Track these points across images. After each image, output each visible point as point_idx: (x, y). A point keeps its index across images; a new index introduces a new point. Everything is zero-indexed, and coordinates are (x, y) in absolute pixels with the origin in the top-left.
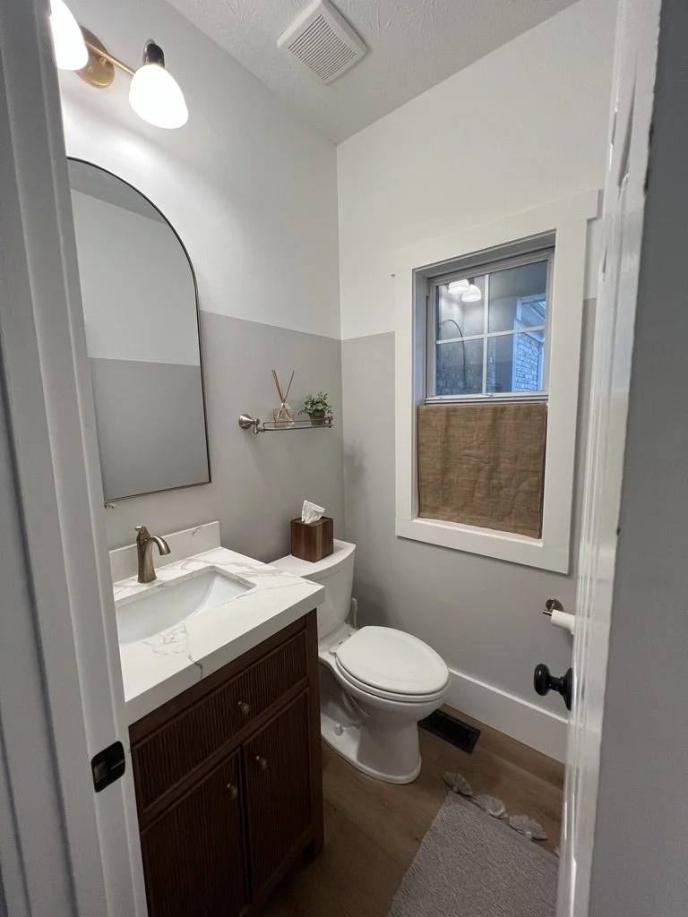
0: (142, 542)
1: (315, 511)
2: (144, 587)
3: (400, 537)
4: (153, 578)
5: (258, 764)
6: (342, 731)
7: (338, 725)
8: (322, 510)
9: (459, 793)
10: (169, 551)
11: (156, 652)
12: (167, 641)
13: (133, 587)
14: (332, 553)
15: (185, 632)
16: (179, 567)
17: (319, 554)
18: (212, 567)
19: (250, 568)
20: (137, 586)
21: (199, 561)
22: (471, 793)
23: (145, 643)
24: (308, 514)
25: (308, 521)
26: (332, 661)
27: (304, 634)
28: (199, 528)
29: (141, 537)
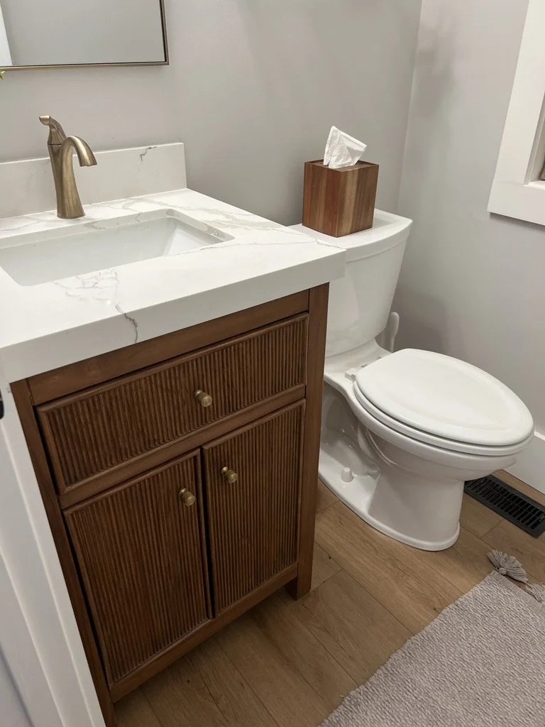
1: (349, 149)
2: (65, 223)
3: (494, 215)
4: (77, 213)
5: (225, 478)
6: (353, 478)
7: (347, 470)
8: (360, 146)
9: (507, 575)
10: (94, 162)
11: (69, 295)
12: (86, 286)
13: (51, 221)
14: (369, 227)
15: (116, 279)
16: (120, 206)
17: (347, 225)
18: (170, 212)
19: (227, 216)
20: (55, 221)
21: (151, 202)
22: (525, 580)
23: (56, 284)
24: (336, 153)
25: (334, 165)
26: (348, 387)
27: (304, 320)
28: (150, 148)
29: (53, 139)
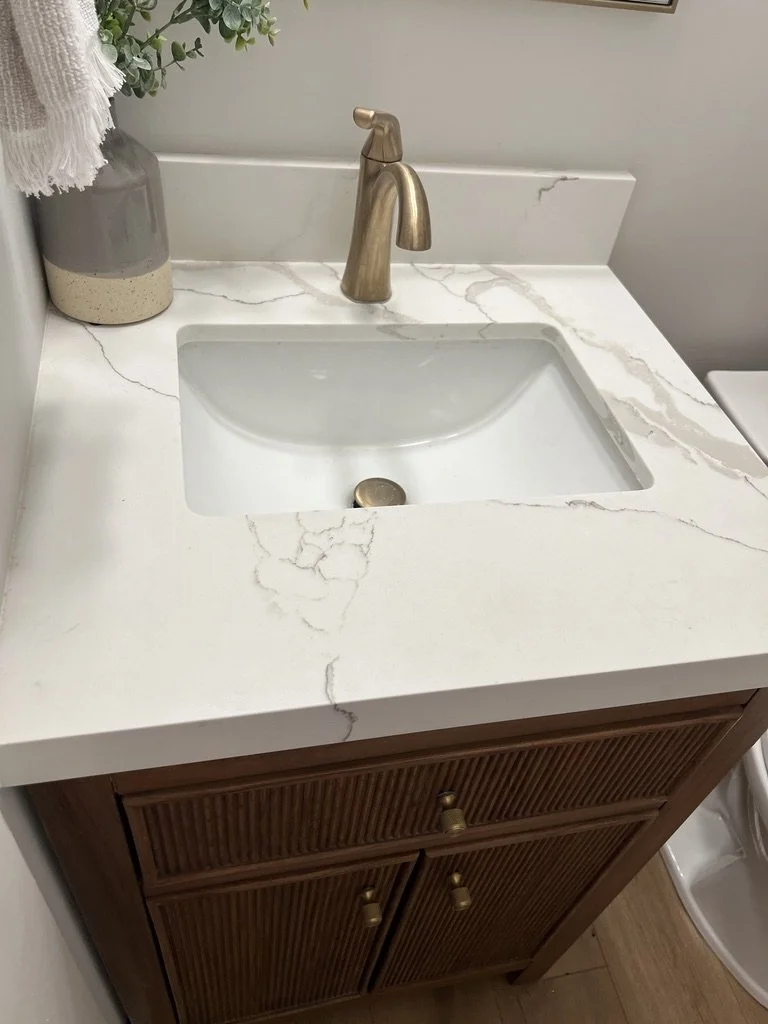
0: (373, 166)
10: (426, 243)
15: (364, 551)
18: (551, 332)
28: (565, 179)
29: (374, 147)
